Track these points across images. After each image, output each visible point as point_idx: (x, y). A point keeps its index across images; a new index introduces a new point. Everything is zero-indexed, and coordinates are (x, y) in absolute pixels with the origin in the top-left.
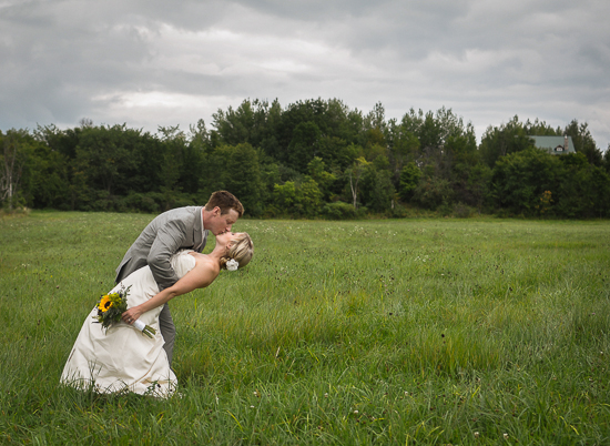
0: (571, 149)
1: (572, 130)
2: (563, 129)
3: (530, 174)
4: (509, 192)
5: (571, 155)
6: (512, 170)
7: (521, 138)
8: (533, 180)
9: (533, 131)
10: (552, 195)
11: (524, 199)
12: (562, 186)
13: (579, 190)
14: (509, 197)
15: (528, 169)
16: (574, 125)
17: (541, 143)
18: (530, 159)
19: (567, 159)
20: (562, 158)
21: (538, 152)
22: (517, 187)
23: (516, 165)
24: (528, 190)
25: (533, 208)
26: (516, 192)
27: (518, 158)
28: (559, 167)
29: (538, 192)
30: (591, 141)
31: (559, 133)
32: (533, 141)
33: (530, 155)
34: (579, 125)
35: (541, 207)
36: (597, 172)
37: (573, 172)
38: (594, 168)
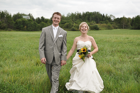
0: (29, 18)
1: (29, 15)
2: (28, 15)
3: (22, 23)
4: (18, 26)
5: (30, 19)
6: (19, 22)
7: (20, 16)
8: (23, 24)
9: (22, 15)
10: (27, 27)
11: (21, 28)
12: (28, 25)
13: (31, 26)
14: (18, 27)
15: (22, 22)
16: (30, 14)
17: (24, 17)
18: (22, 20)
19: (29, 20)
20: (28, 20)
21: (24, 19)
22: (20, 25)
23: (20, 21)
24: (22, 26)
25: (23, 29)
26: (20, 26)
27: (20, 20)
28: (28, 22)
29: (24, 26)
30: (33, 17)
31: (27, 15)
32: (22, 17)
33: (22, 19)
34: (31, 14)
35: (24, 29)
36: (35, 23)
37: (30, 22)
38: (34, 22)
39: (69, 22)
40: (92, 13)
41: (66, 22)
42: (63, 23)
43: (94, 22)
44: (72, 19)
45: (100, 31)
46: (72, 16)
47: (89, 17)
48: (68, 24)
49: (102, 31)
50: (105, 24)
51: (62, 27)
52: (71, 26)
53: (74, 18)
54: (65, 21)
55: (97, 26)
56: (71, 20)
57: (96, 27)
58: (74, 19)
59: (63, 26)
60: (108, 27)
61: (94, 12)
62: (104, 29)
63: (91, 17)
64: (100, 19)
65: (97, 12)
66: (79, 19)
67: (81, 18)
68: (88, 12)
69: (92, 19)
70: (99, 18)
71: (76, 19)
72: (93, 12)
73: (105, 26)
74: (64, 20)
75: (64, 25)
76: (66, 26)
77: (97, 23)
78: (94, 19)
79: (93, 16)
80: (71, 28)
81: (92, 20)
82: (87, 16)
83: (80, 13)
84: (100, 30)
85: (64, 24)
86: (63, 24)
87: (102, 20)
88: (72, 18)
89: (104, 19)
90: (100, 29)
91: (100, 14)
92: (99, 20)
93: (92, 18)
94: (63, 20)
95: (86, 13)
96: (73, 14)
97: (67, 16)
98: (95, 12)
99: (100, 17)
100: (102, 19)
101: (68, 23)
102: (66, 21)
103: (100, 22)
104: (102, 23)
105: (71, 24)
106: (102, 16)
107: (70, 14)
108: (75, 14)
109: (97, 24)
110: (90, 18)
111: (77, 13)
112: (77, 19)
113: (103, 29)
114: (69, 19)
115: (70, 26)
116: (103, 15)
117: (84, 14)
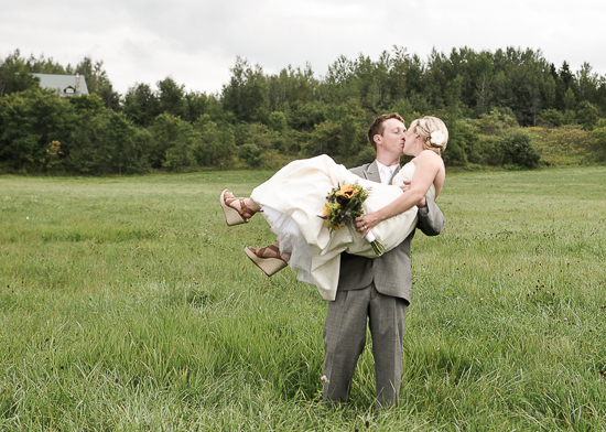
0: (83, 90)
1: (85, 69)
2: (74, 67)
3: (34, 119)
4: (7, 142)
5: (84, 98)
6: (12, 114)
7: (23, 75)
8: (37, 127)
9: (37, 68)
10: (61, 146)
11: (26, 151)
12: (73, 135)
13: (93, 140)
14: (7, 148)
15: (32, 114)
16: (87, 63)
17: (47, 82)
18: (34, 101)
19: (80, 103)
20: (73, 101)
21: (44, 93)
22: (17, 136)
23: (17, 108)
24: (31, 140)
25: (37, 162)
26: (16, 142)
27: (19, 100)
28: (70, 112)
29: (44, 142)
30: (107, 82)
31: (69, 72)
32: (37, 80)
33: (34, 97)
34: (93, 63)
35: (47, 160)
36: (117, 119)
37: (87, 118)
38: (111, 113)
39: (342, 112)
40: (489, 55)
41: (320, 119)
42: (303, 119)
43: (507, 117)
44: (364, 95)
45: (546, 172)
46: (362, 77)
47: (473, 84)
48: (337, 132)
49: (559, 172)
50: (577, 131)
51: (299, 149)
52: (355, 142)
53: (374, 87)
54: (315, 107)
55: (525, 138)
56: (354, 100)
57: (518, 150)
58: (377, 97)
59: (305, 139)
60: (595, 147)
61: (504, 50)
62: (570, 160)
63: (483, 82)
64: (543, 95)
65: (524, 50)
66: (408, 94)
67: (419, 90)
68: (463, 52)
69: (491, 95)
70: (537, 91)
71: (388, 97)
72: (499, 52)
73: (578, 143)
74: (309, 104)
75: (312, 134)
76: (320, 140)
77: (524, 123)
78: (505, 97)
79: (500, 76)
80: (354, 153)
81: (495, 101)
82: (459, 78)
83: (416, 58)
84: (548, 164)
85: (309, 126)
86: (301, 126)
87: (560, 104)
88: (365, 91)
89: (569, 94)
90: (543, 158)
91: (542, 63)
92: (537, 101)
93: (493, 87)
94: (304, 100)
95: (454, 55)
96: (366, 64)
97: (332, 79)
98: (510, 50)
99: (541, 86)
100: (559, 97)
101: (335, 120)
102: (325, 109)
103: (547, 113)
104: (557, 125)
105: (354, 130)
106: (555, 75)
107: (346, 65)
108: (381, 66)
109: (526, 131)
110: (477, 93)
111: (393, 56)
112: (394, 94)
113: (565, 159)
114: (345, 98)
115: (349, 140)
116: (563, 73)
117: (437, 62)
